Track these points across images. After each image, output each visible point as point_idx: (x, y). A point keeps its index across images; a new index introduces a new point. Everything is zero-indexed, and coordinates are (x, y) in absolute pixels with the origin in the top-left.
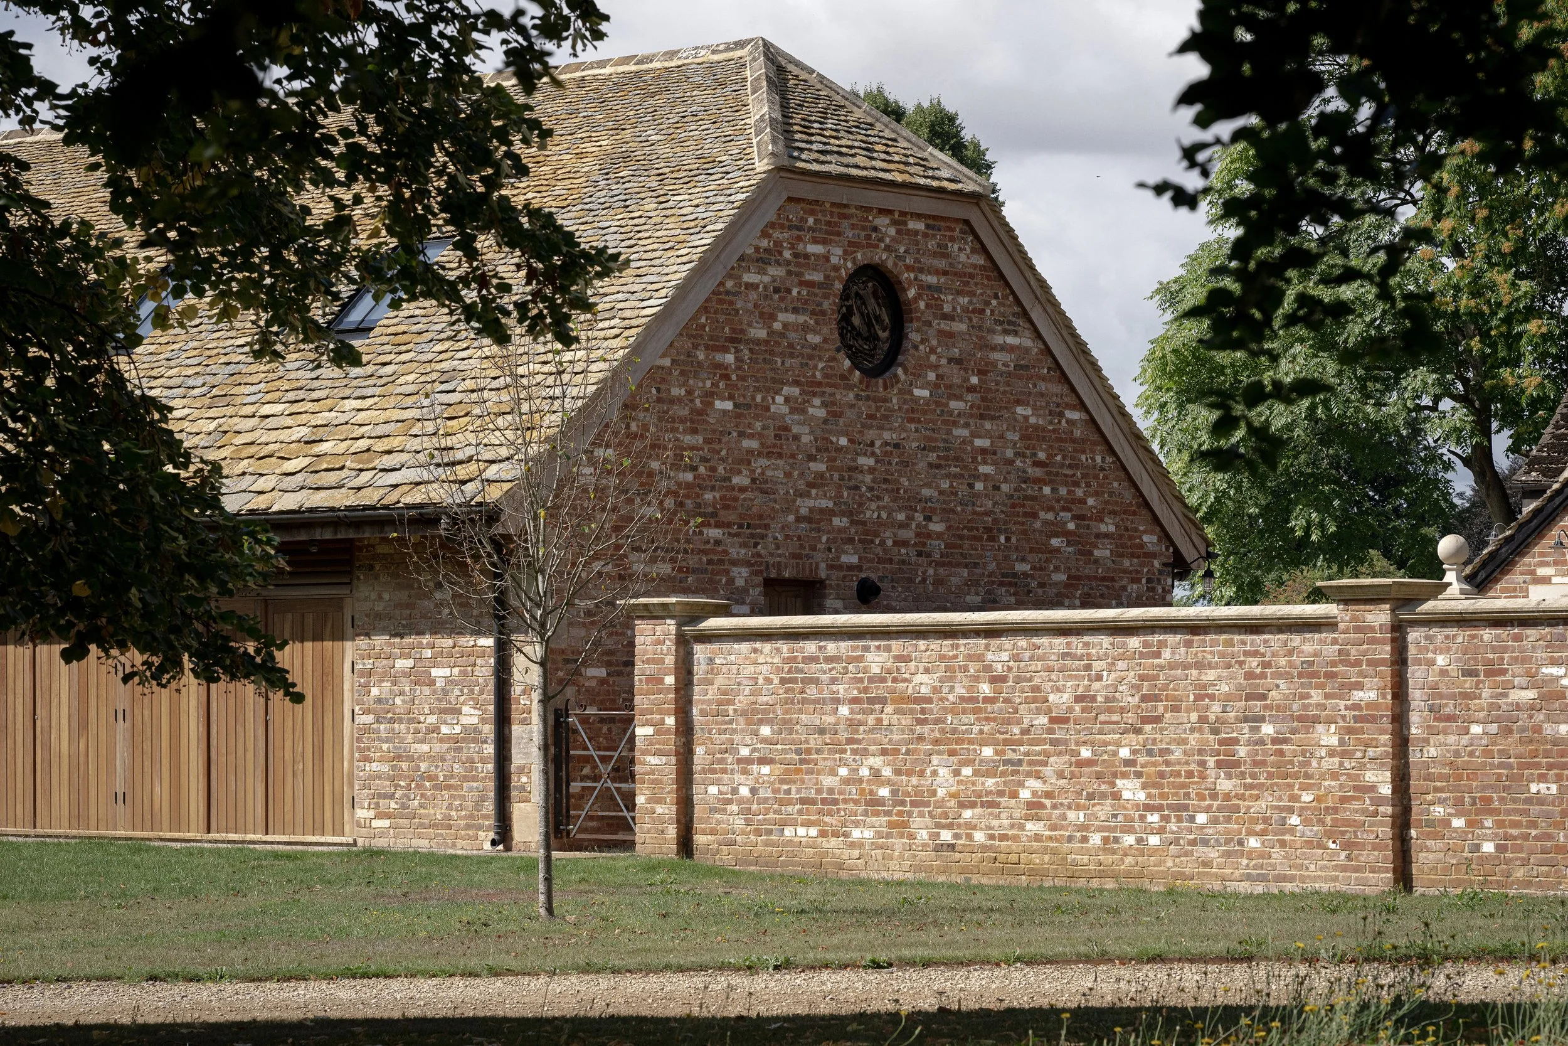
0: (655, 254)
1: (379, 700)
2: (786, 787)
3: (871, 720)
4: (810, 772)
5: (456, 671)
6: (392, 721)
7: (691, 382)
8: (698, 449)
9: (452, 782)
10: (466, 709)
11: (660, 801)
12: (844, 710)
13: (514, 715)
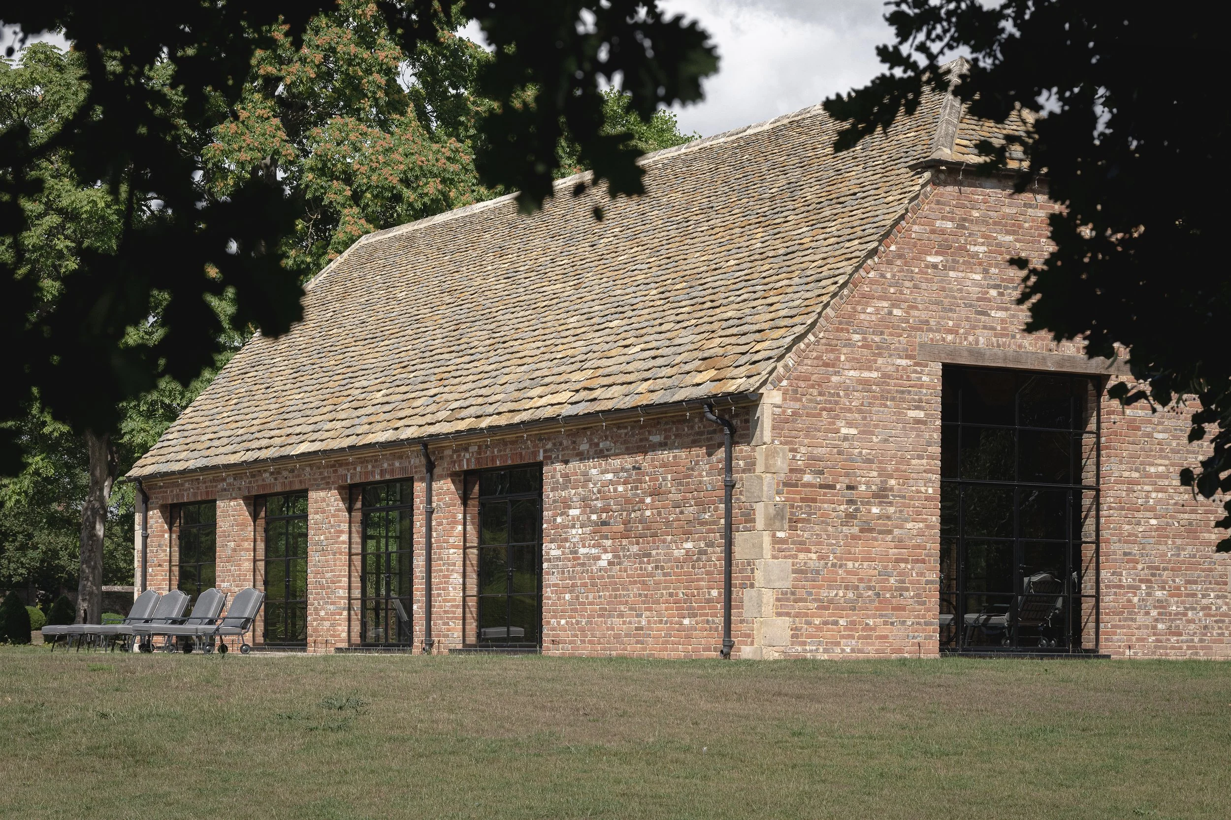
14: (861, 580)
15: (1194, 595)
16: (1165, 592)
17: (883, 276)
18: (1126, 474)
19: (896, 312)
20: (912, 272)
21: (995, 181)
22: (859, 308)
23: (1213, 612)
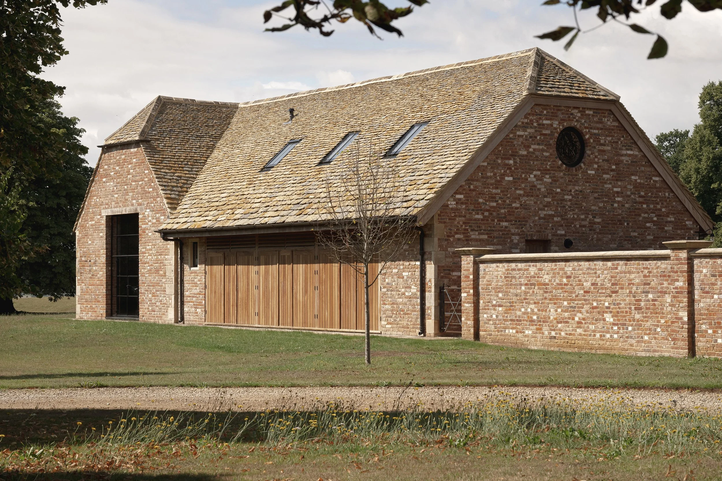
0: (486, 126)
1: (388, 284)
2: (506, 315)
3: (531, 291)
4: (513, 310)
5: (410, 273)
6: (392, 291)
7: (495, 171)
8: (498, 194)
9: (409, 312)
10: (413, 287)
11: (469, 320)
12: (523, 288)
13: (427, 289)
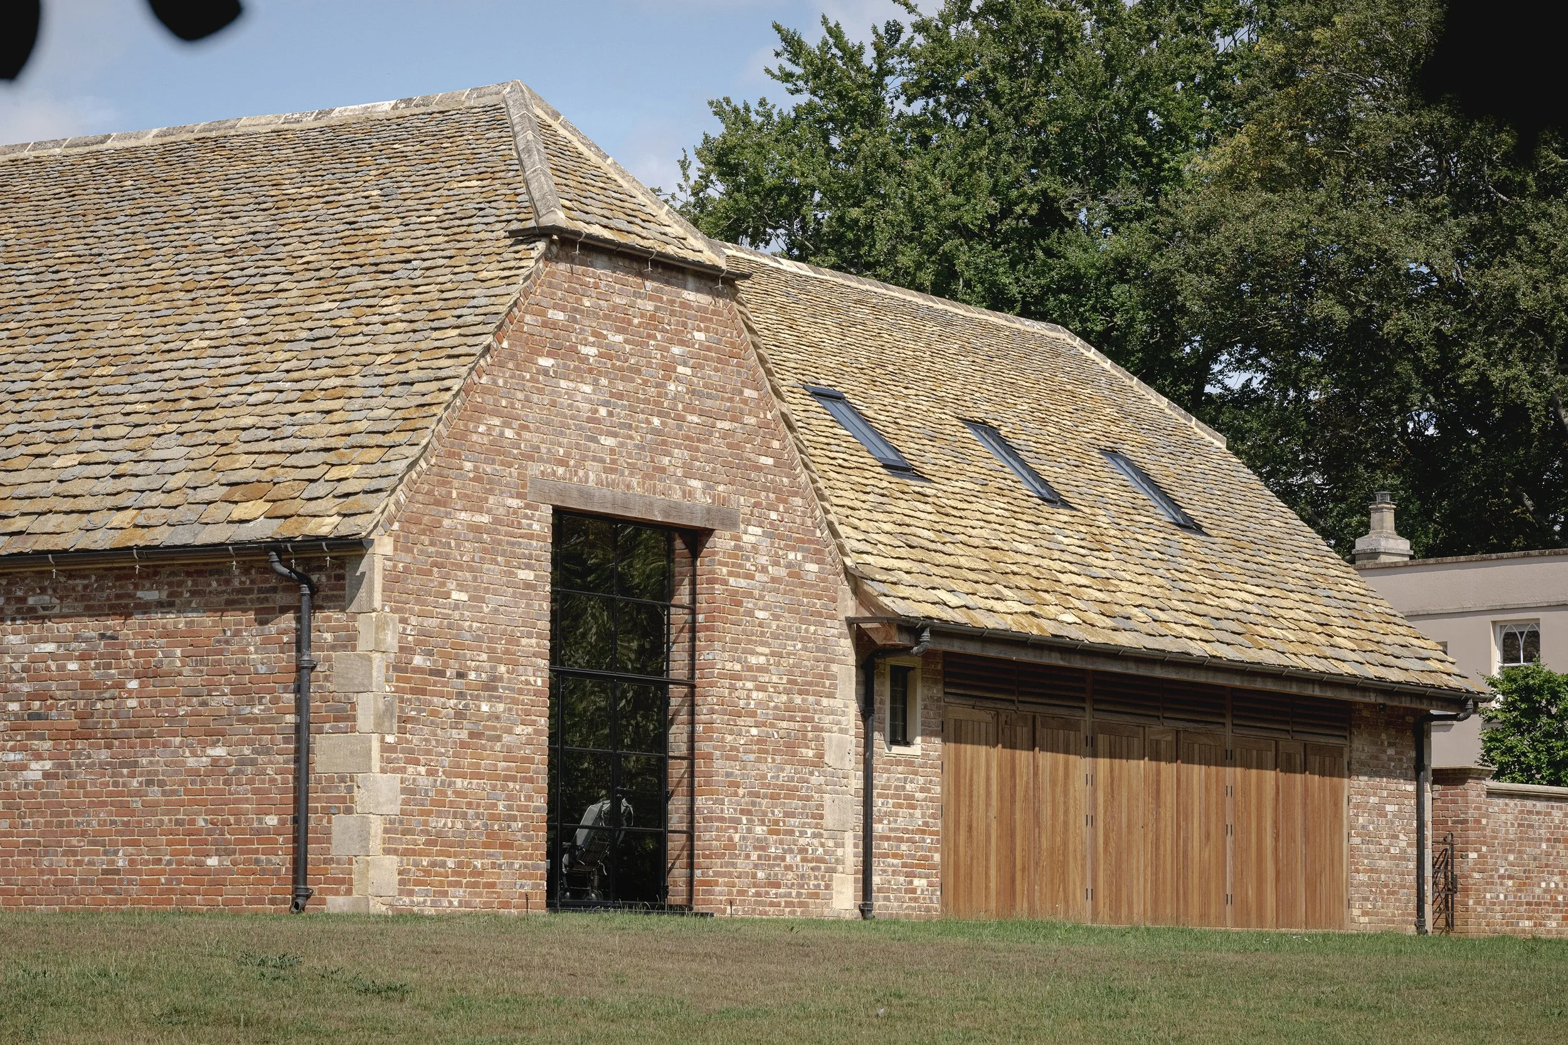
1: (1363, 827)
4: (1530, 885)
6: (1368, 842)
14: (469, 805)
15: (791, 833)
16: (765, 828)
17: (495, 383)
18: (729, 665)
19: (509, 433)
20: (523, 378)
21: (605, 259)
22: (471, 425)
23: (810, 856)
